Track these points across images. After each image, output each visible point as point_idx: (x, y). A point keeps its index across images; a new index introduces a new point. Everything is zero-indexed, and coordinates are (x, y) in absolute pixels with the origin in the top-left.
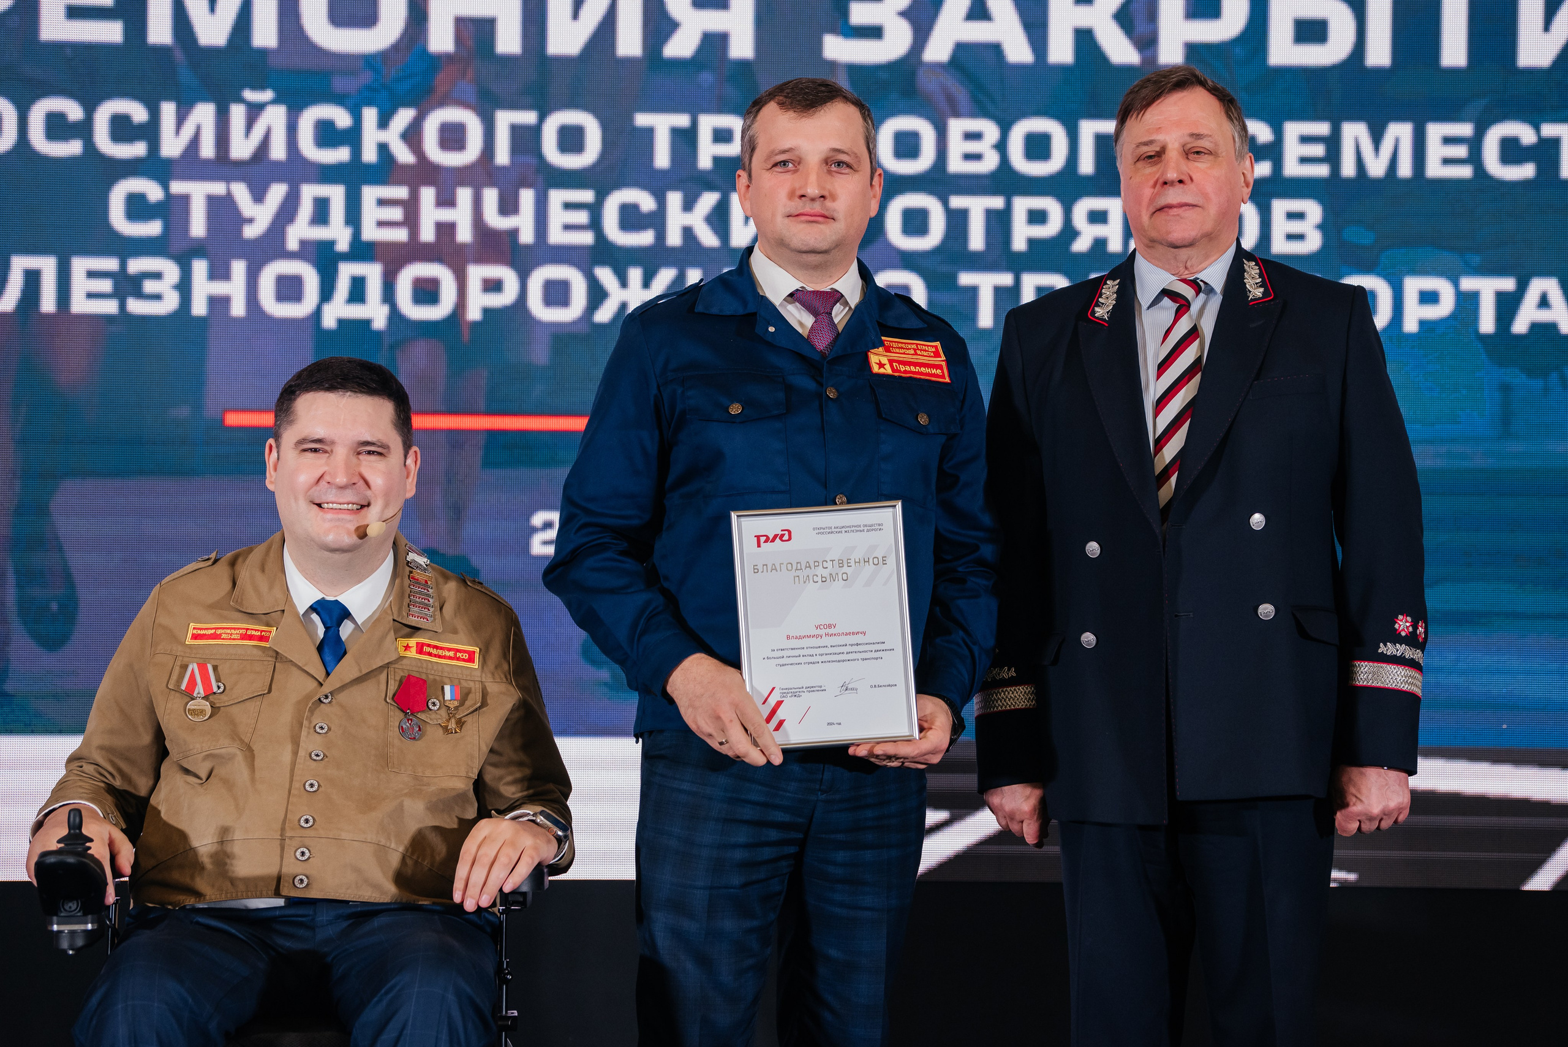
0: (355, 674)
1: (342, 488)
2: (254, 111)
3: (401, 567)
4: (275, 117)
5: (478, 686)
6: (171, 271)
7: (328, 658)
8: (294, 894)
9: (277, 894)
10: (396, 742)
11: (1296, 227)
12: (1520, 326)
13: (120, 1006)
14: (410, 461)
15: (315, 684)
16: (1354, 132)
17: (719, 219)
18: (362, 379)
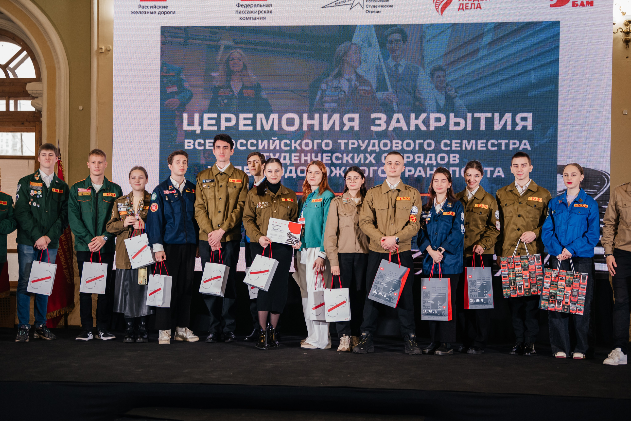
2: (274, 141)
4: (277, 142)
11: (454, 159)
12: (494, 176)
16: (465, 142)
17: (352, 158)
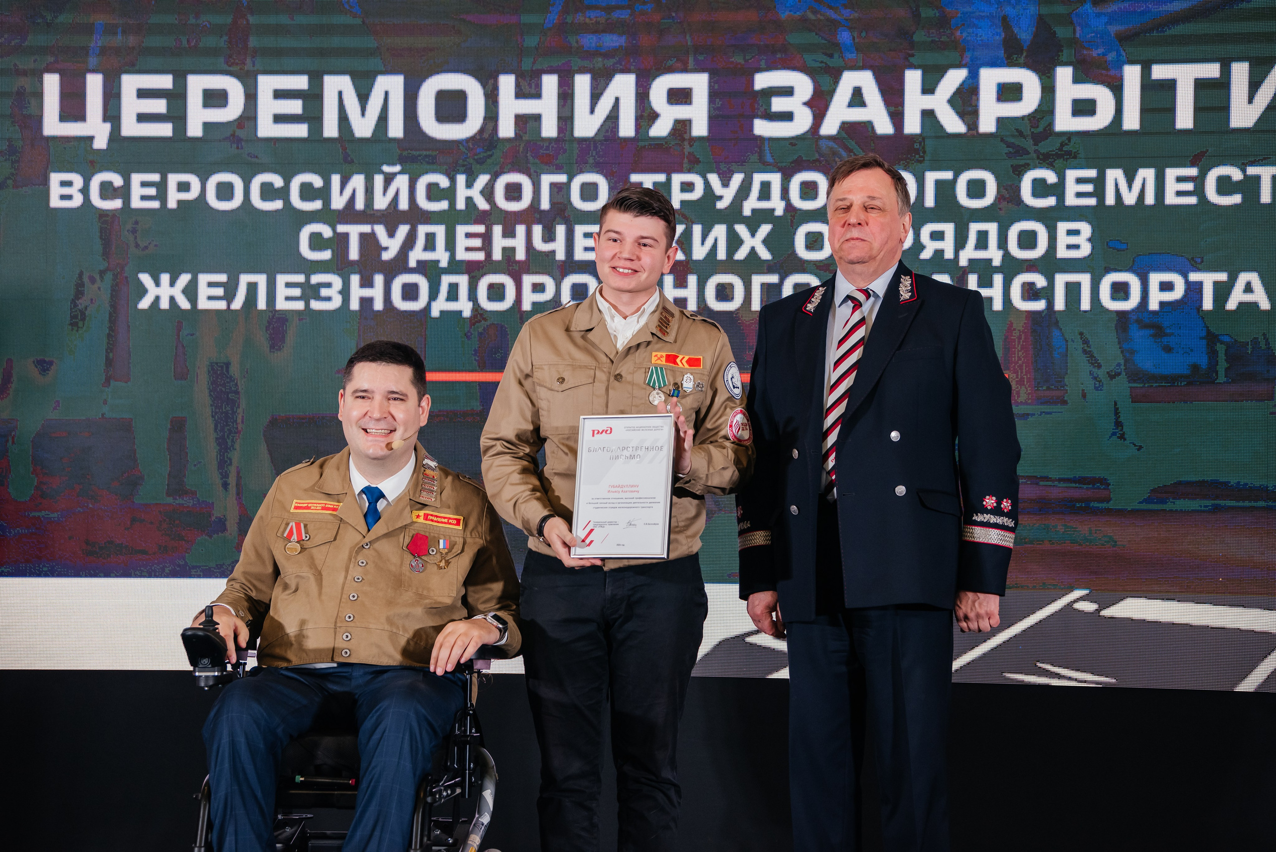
0: (386, 531)
1: (378, 420)
2: (389, 179)
3: (419, 467)
4: (402, 182)
5: (461, 540)
6: (337, 282)
7: (370, 520)
8: (341, 660)
9: (333, 661)
10: (408, 573)
13: (225, 716)
14: (424, 403)
15: (362, 537)
18: (392, 355)
